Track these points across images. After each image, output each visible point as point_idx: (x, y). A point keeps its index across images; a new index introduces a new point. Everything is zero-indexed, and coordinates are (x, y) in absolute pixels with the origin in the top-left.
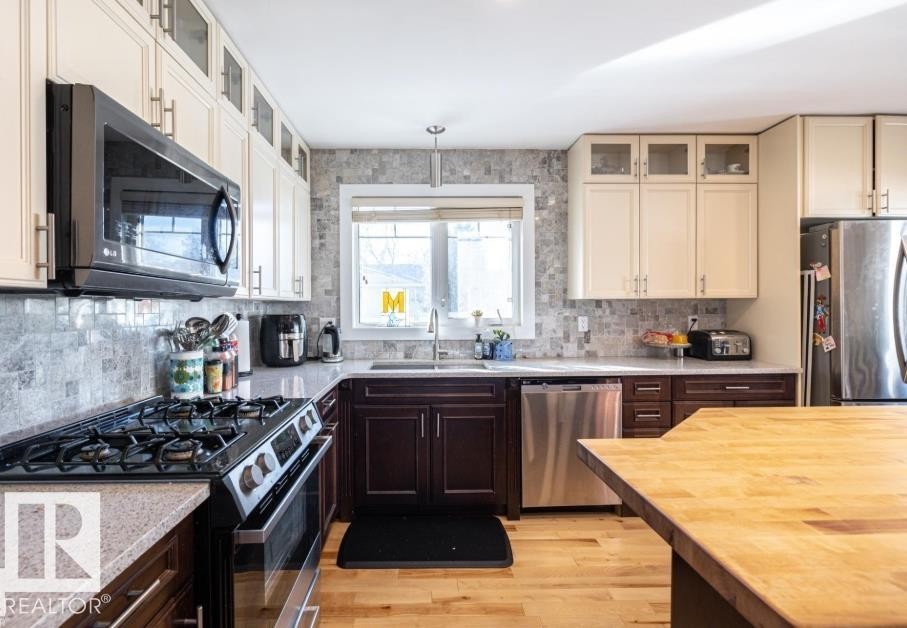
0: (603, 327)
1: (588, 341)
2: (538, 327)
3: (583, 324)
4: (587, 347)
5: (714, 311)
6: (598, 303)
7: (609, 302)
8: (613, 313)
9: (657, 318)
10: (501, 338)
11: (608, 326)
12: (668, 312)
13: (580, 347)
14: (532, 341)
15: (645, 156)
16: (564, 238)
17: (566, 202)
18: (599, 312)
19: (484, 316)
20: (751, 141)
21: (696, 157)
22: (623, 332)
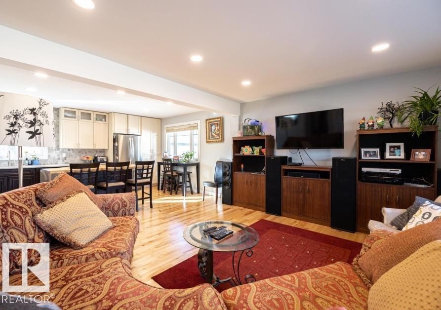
0: (70, 156)
1: (66, 159)
2: (49, 156)
3: (64, 155)
4: (65, 161)
5: (102, 152)
6: (69, 150)
7: (72, 149)
8: (73, 152)
9: (86, 153)
10: (35, 159)
11: (72, 155)
12: (90, 152)
13: (63, 161)
14: (47, 160)
15: (80, 114)
16: (58, 132)
17: (58, 122)
18: (69, 152)
19: (29, 153)
20: (107, 115)
21: (93, 116)
22: (76, 157)
